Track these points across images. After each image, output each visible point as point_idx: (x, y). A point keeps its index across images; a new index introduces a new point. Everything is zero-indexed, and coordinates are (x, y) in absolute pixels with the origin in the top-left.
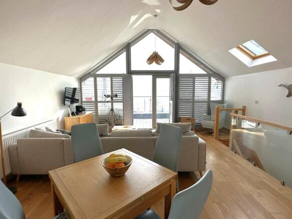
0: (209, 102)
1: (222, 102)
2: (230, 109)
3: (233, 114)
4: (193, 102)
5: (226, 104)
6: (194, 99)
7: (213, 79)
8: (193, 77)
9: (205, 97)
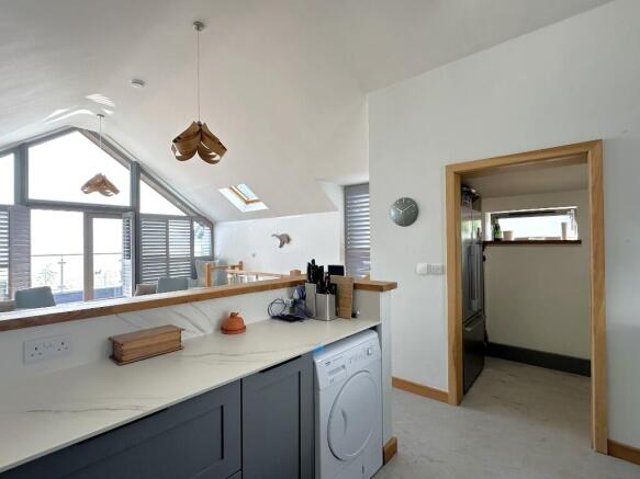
0: (192, 259)
1: (212, 258)
2: (223, 267)
3: (230, 270)
4: (167, 259)
5: (217, 261)
6: (167, 255)
7: (196, 225)
8: (165, 219)
9: (187, 252)
